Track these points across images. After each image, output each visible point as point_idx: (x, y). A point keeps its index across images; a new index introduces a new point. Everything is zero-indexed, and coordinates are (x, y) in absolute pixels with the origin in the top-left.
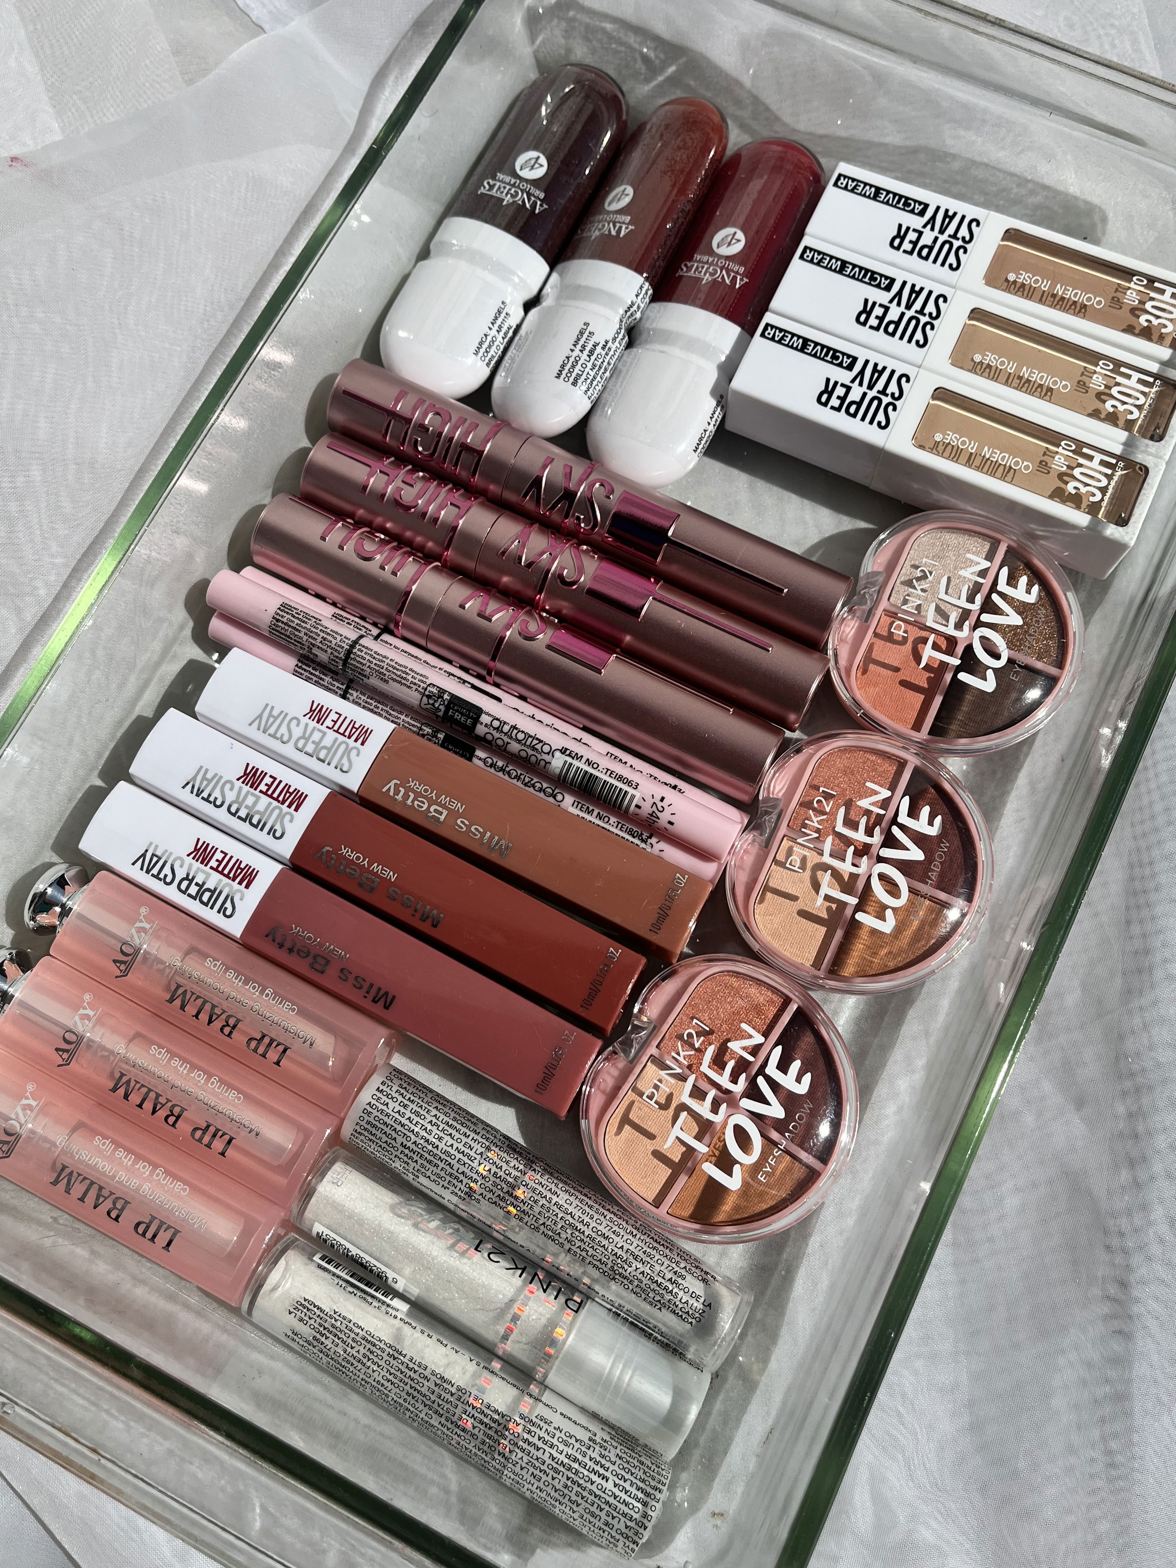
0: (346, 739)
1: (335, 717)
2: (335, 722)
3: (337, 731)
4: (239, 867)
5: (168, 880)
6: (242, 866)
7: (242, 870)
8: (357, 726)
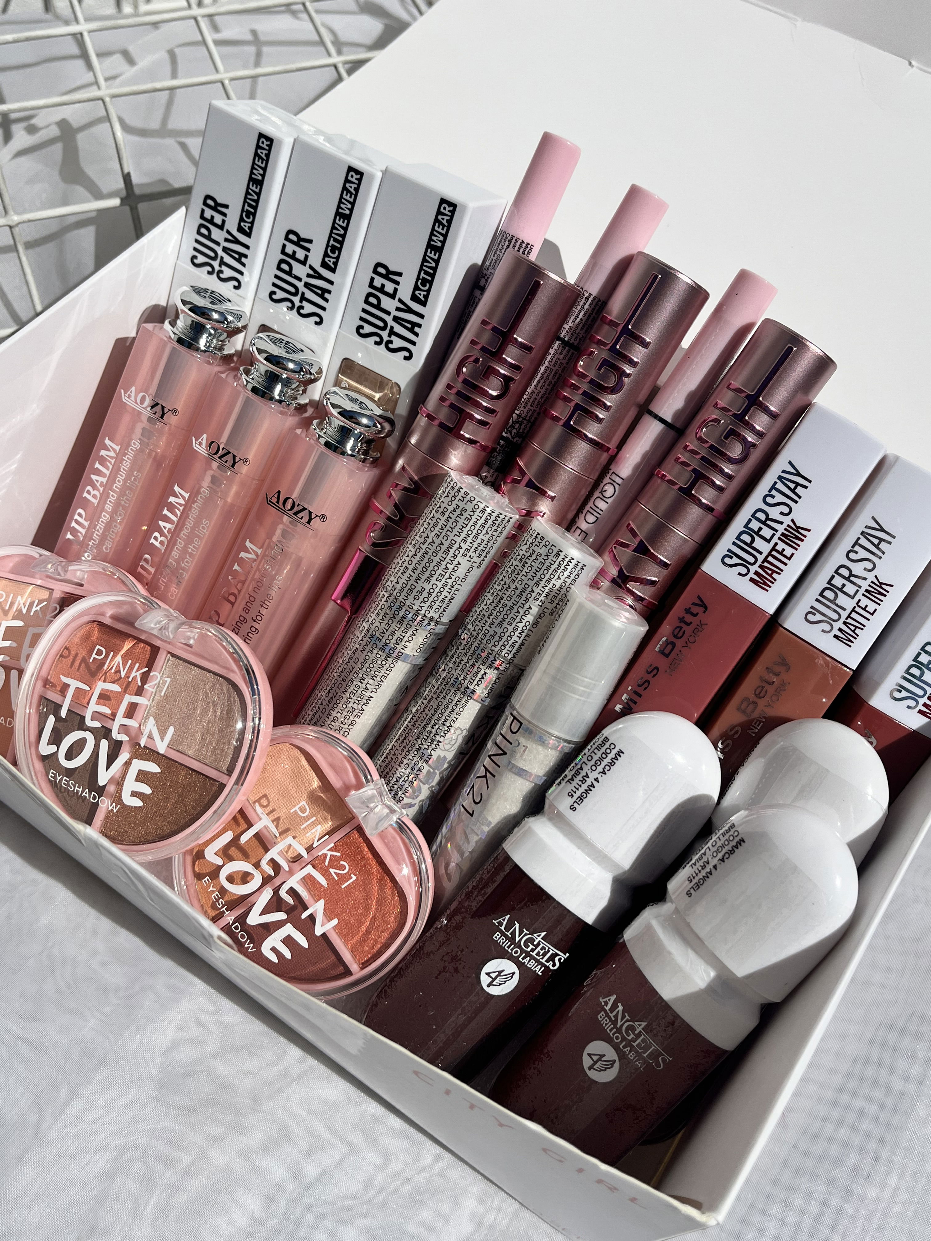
0: (843, 619)
1: (871, 609)
2: (864, 609)
3: (853, 610)
4: (773, 572)
5: (769, 500)
6: (775, 575)
7: (770, 575)
8: (857, 631)
